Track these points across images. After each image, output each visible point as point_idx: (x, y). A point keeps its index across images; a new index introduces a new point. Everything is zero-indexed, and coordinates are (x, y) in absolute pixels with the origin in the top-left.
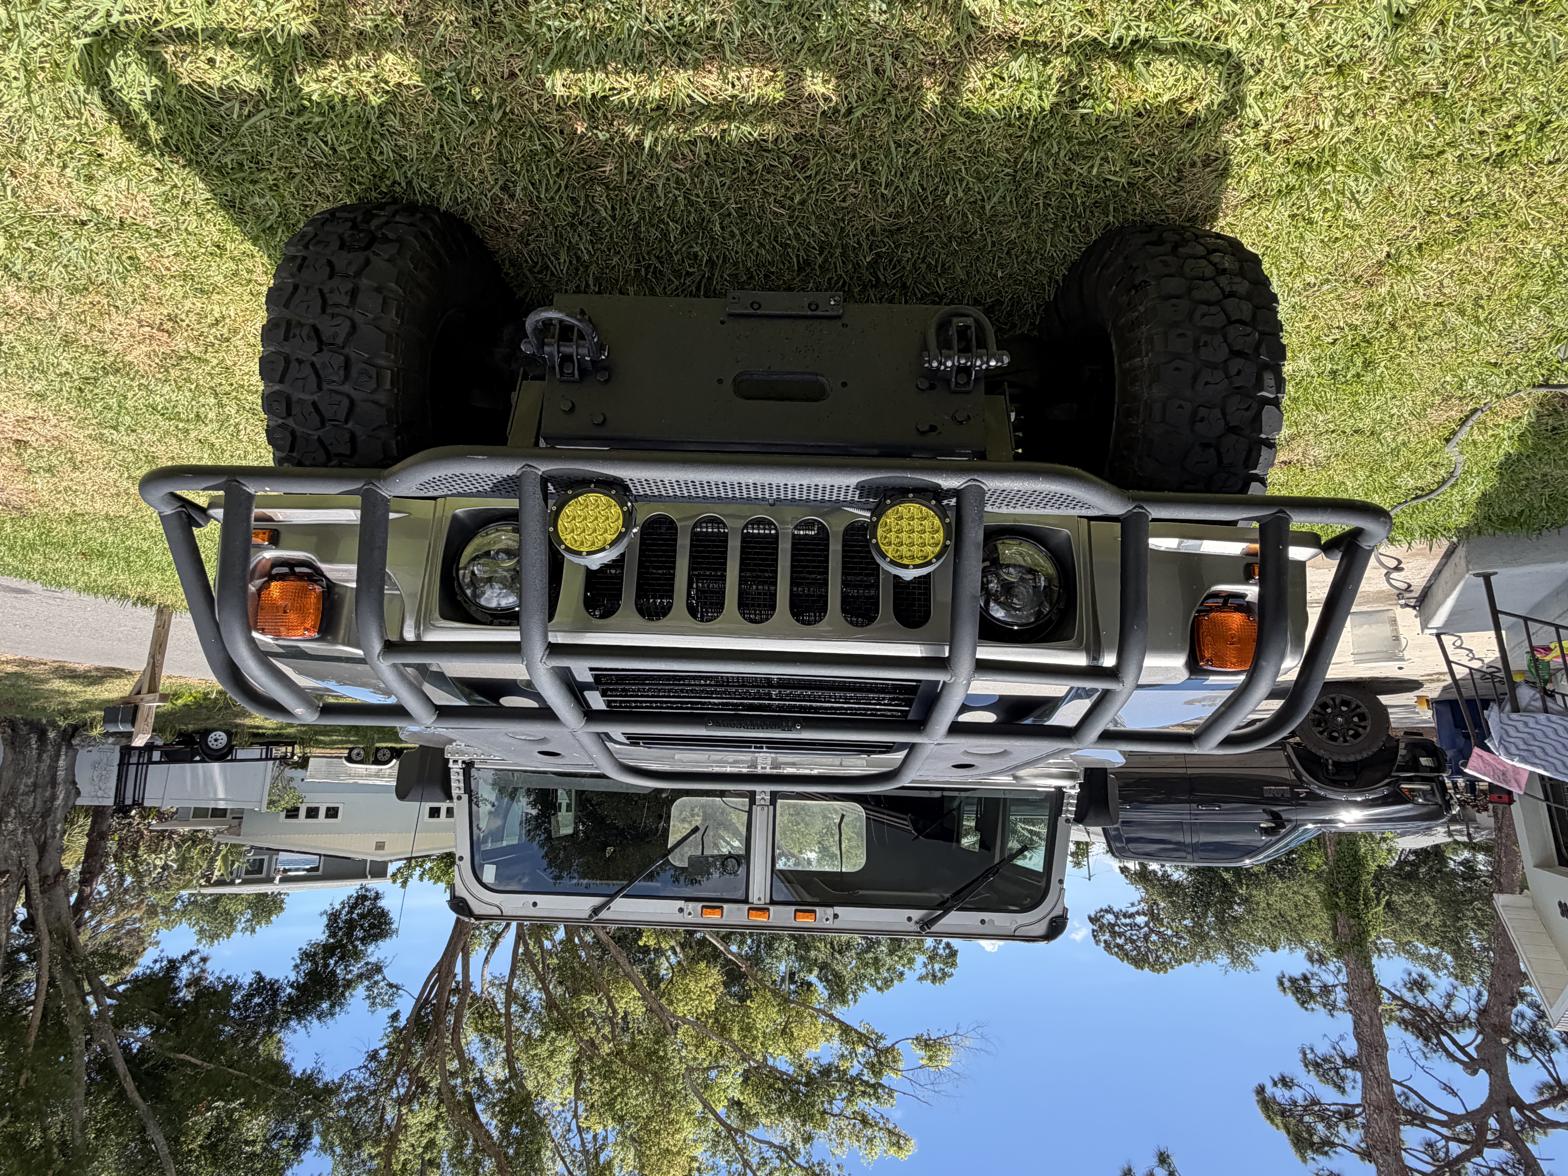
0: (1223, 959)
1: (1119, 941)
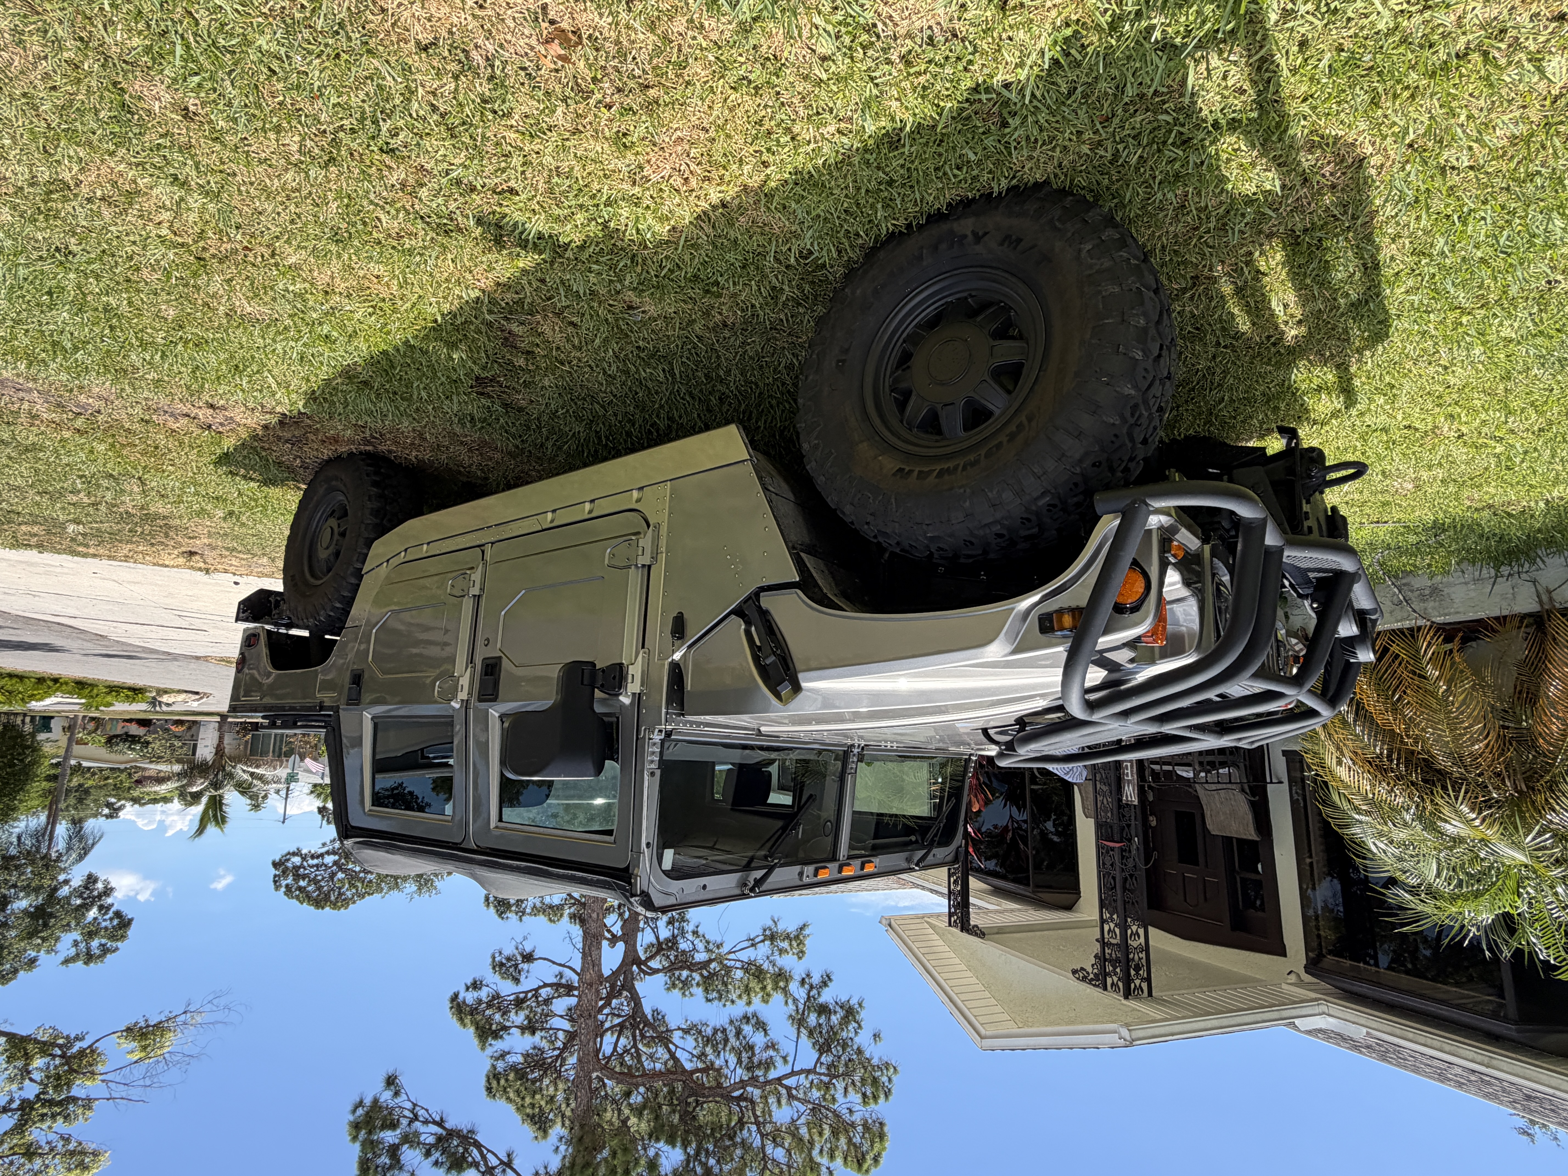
1: (302, 883)
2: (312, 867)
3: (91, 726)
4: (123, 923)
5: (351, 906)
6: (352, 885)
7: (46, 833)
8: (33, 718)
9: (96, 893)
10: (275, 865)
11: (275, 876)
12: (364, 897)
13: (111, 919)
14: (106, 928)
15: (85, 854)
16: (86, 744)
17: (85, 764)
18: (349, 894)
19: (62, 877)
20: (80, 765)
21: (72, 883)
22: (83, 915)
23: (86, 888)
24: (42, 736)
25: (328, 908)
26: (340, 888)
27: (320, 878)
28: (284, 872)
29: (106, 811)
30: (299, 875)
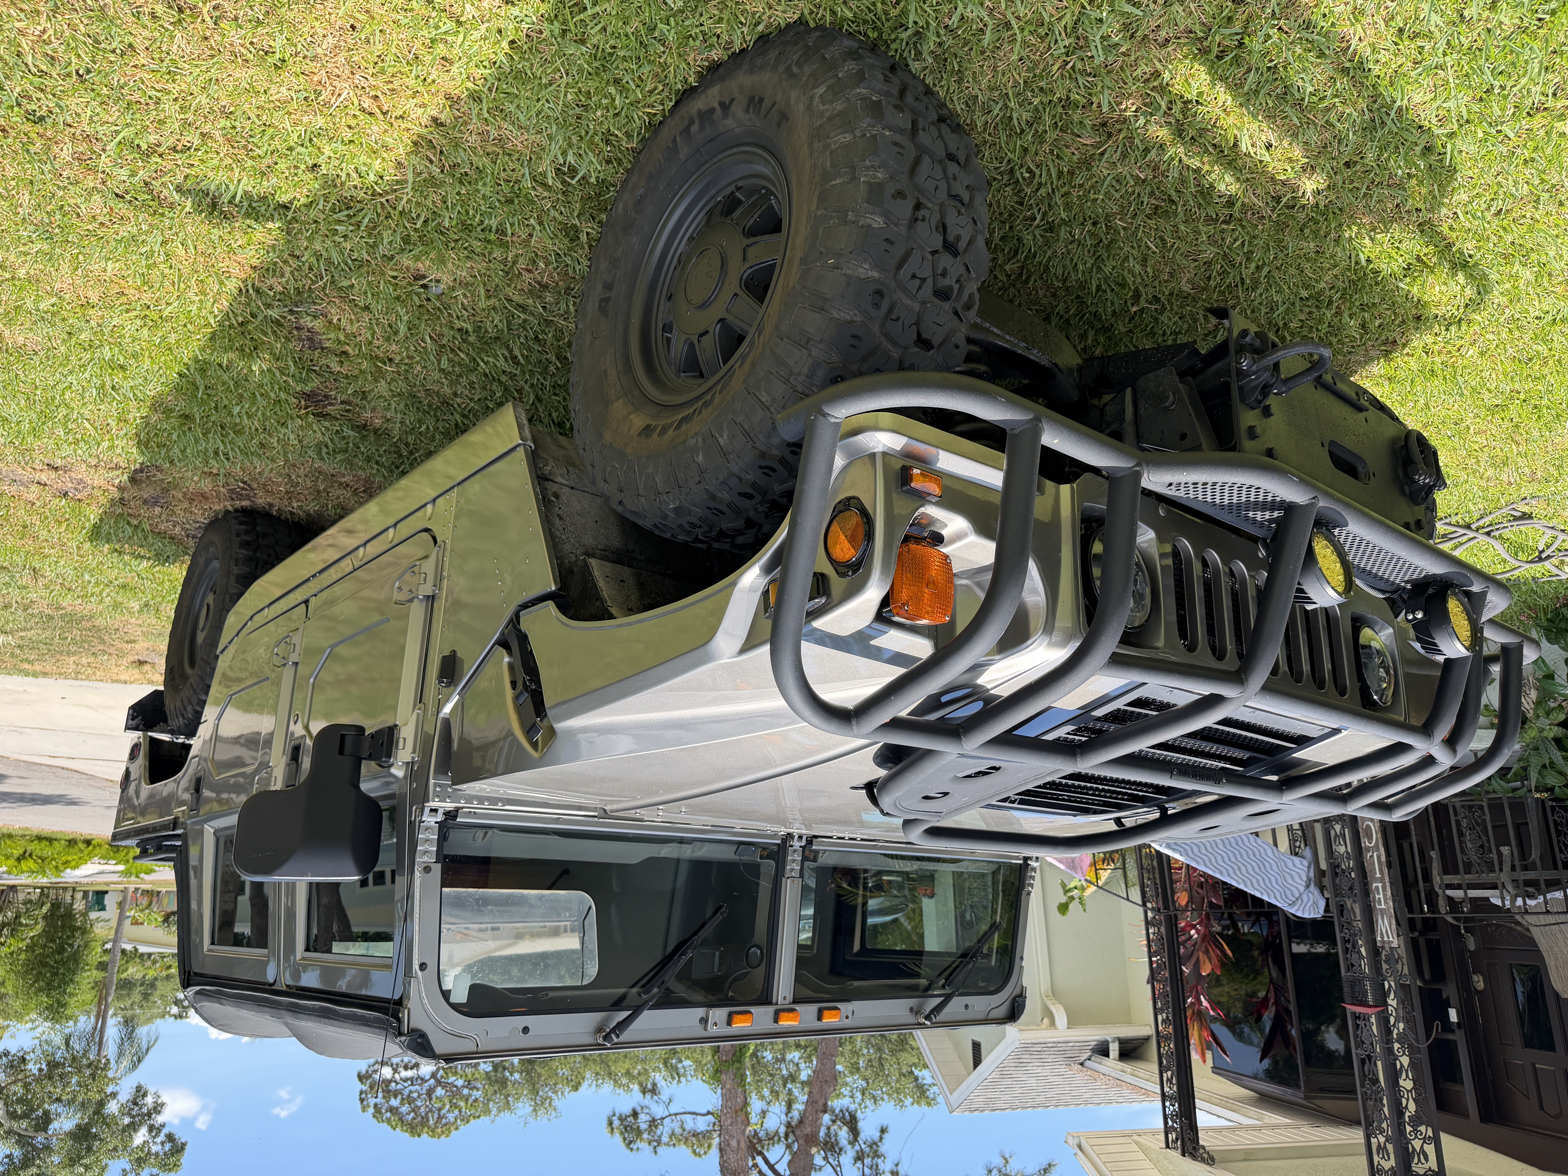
0: (524, 1107)
1: (394, 1102)
2: (405, 1080)
3: (145, 901)
4: (176, 1148)
5: (454, 1133)
6: (454, 1106)
7: (97, 1036)
8: (86, 893)
9: (145, 1110)
10: (361, 1078)
11: (361, 1093)
12: (468, 1122)
13: (163, 1143)
14: (157, 1154)
15: (139, 1061)
16: (142, 924)
17: (142, 949)
18: (451, 1117)
19: (109, 1090)
20: (136, 950)
21: (119, 1097)
22: (131, 1136)
23: (135, 1103)
24: (93, 915)
25: (424, 1136)
26: (440, 1110)
27: (415, 1095)
28: (371, 1087)
29: (175, 1010)
30: (389, 1091)
